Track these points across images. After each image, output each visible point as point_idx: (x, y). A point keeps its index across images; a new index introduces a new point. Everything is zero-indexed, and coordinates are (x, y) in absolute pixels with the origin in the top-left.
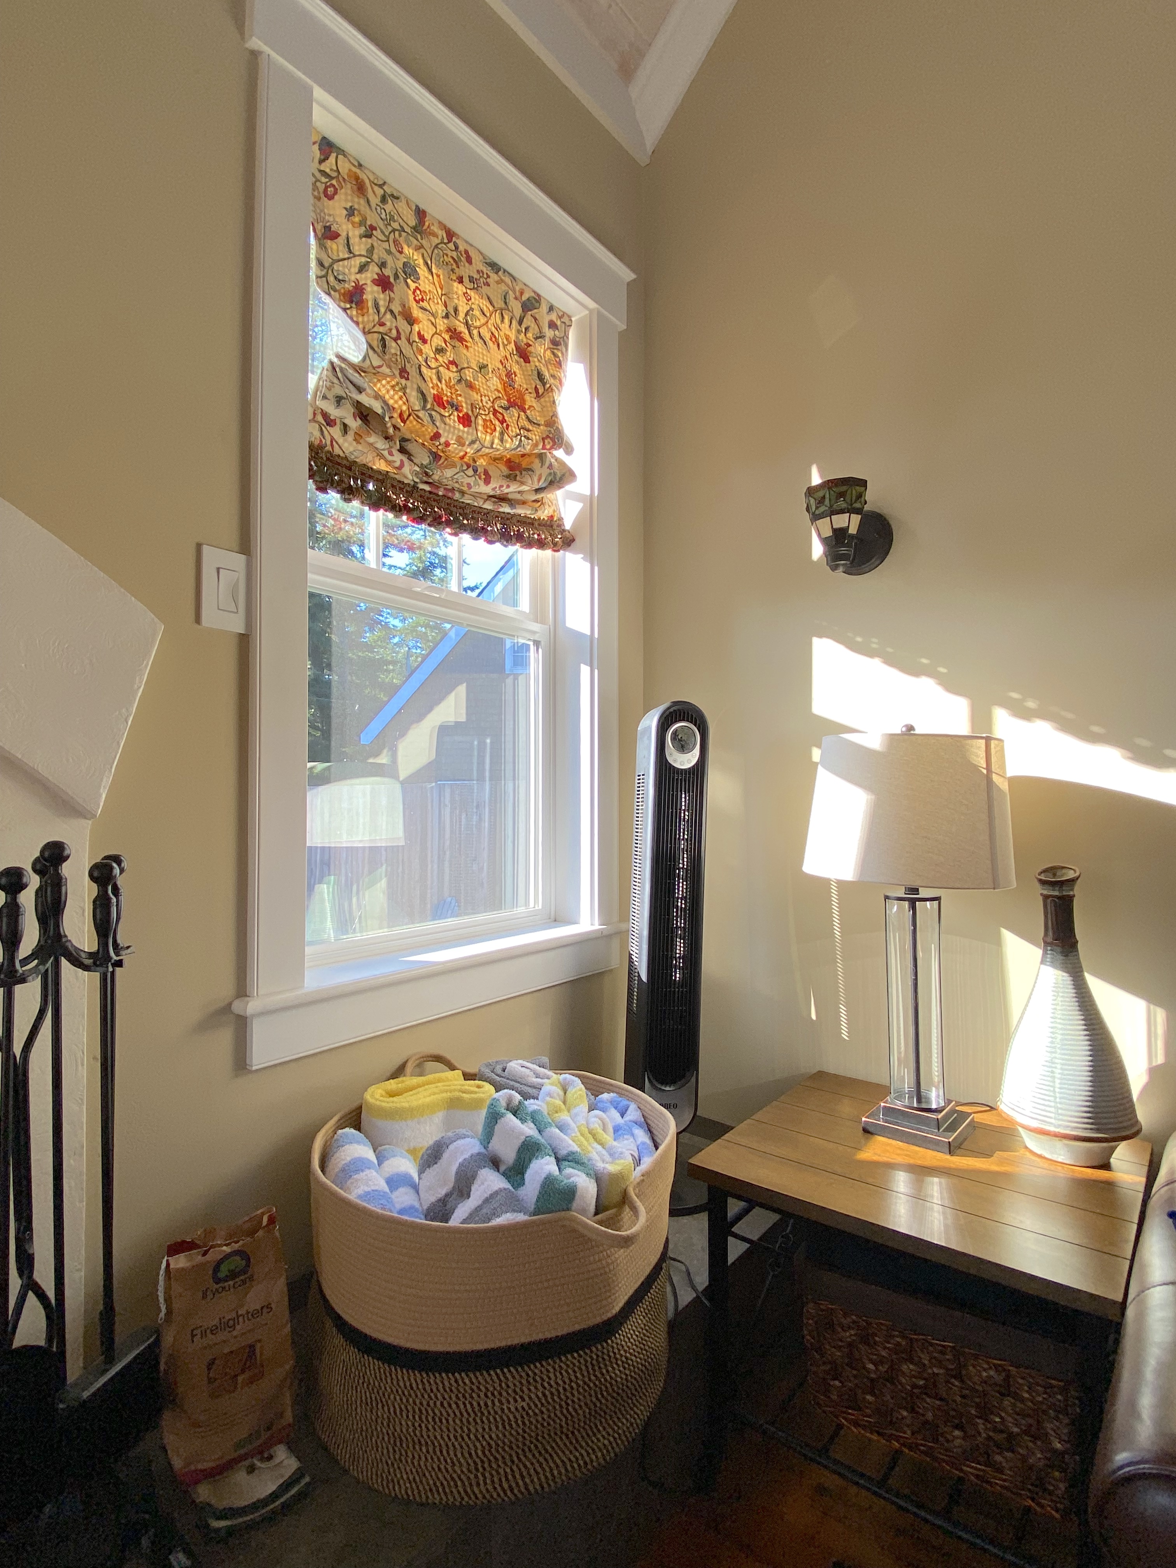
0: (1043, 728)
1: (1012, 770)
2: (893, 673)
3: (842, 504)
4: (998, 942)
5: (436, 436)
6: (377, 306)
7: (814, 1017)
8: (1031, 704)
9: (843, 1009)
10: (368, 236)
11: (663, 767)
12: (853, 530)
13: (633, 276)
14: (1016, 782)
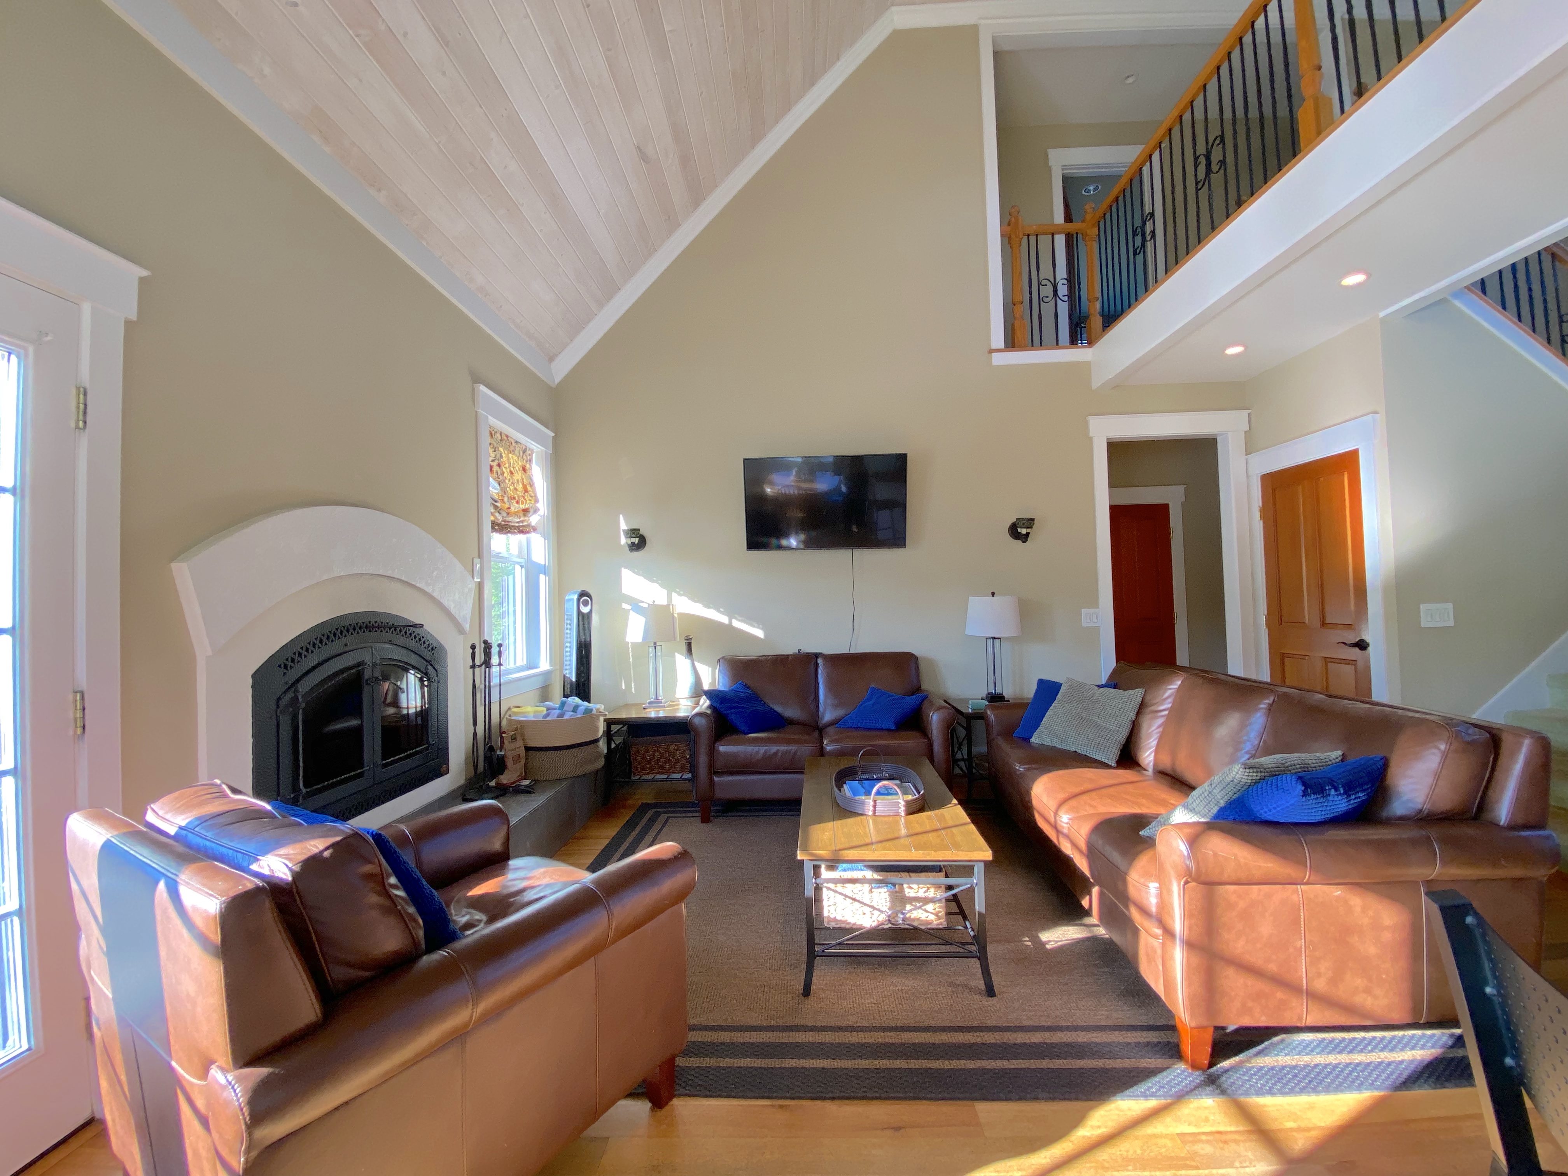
0: (685, 599)
1: (678, 611)
2: (646, 581)
3: (634, 535)
4: (674, 656)
5: (509, 508)
6: (497, 473)
7: (623, 688)
8: (682, 592)
9: (633, 684)
10: (495, 451)
11: (579, 612)
12: (636, 542)
13: (554, 435)
14: (680, 614)
